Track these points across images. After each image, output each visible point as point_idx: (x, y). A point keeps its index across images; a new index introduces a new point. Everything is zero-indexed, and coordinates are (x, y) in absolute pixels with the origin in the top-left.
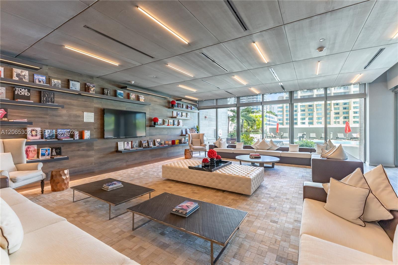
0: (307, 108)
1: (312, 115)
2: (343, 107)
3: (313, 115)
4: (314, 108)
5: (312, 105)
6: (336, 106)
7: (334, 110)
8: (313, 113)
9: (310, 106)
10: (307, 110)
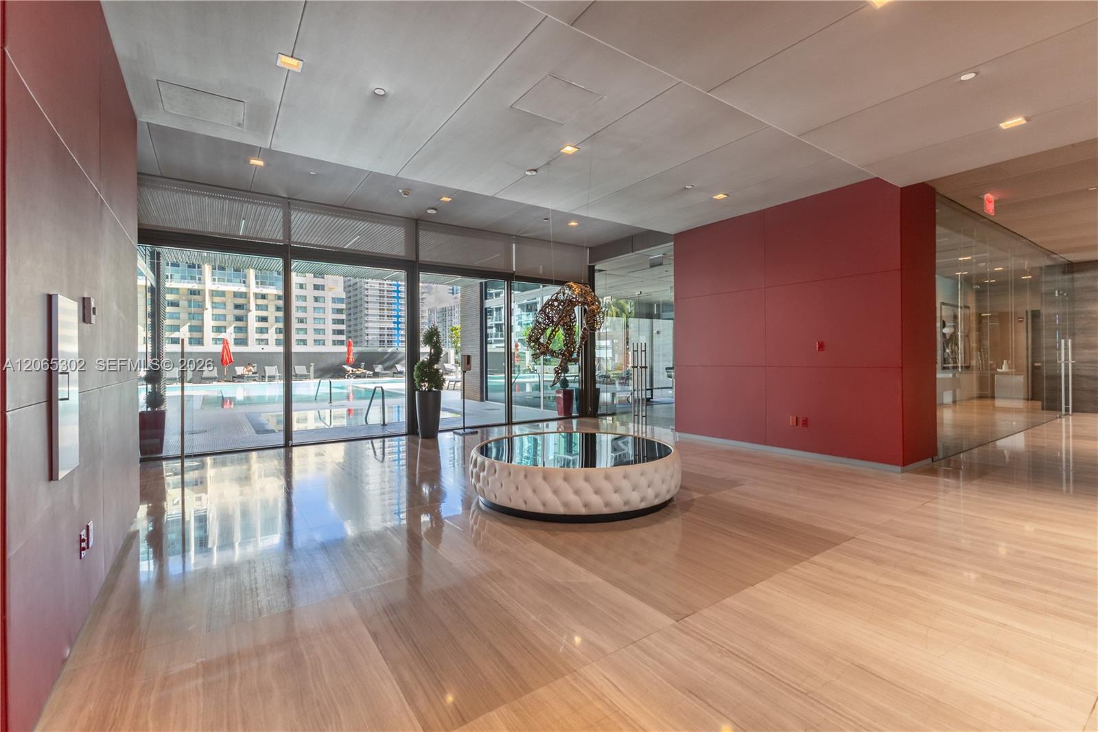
0: (184, 298)
1: (200, 318)
2: (276, 305)
3: (203, 320)
4: (204, 300)
5: (199, 292)
6: (260, 302)
7: (256, 310)
8: (203, 314)
9: (193, 292)
10: (183, 303)
